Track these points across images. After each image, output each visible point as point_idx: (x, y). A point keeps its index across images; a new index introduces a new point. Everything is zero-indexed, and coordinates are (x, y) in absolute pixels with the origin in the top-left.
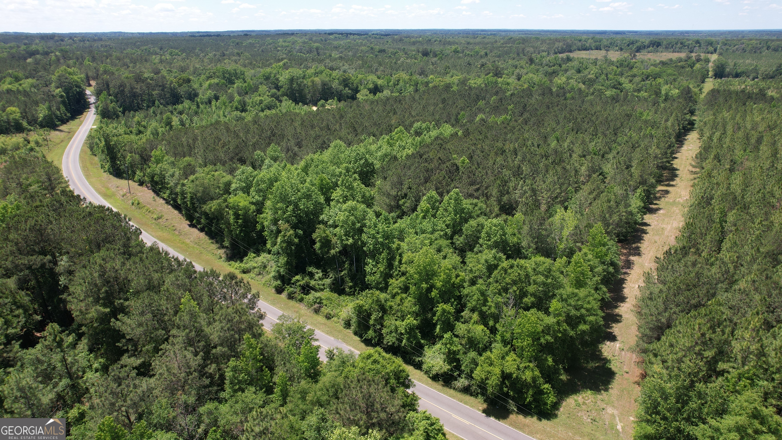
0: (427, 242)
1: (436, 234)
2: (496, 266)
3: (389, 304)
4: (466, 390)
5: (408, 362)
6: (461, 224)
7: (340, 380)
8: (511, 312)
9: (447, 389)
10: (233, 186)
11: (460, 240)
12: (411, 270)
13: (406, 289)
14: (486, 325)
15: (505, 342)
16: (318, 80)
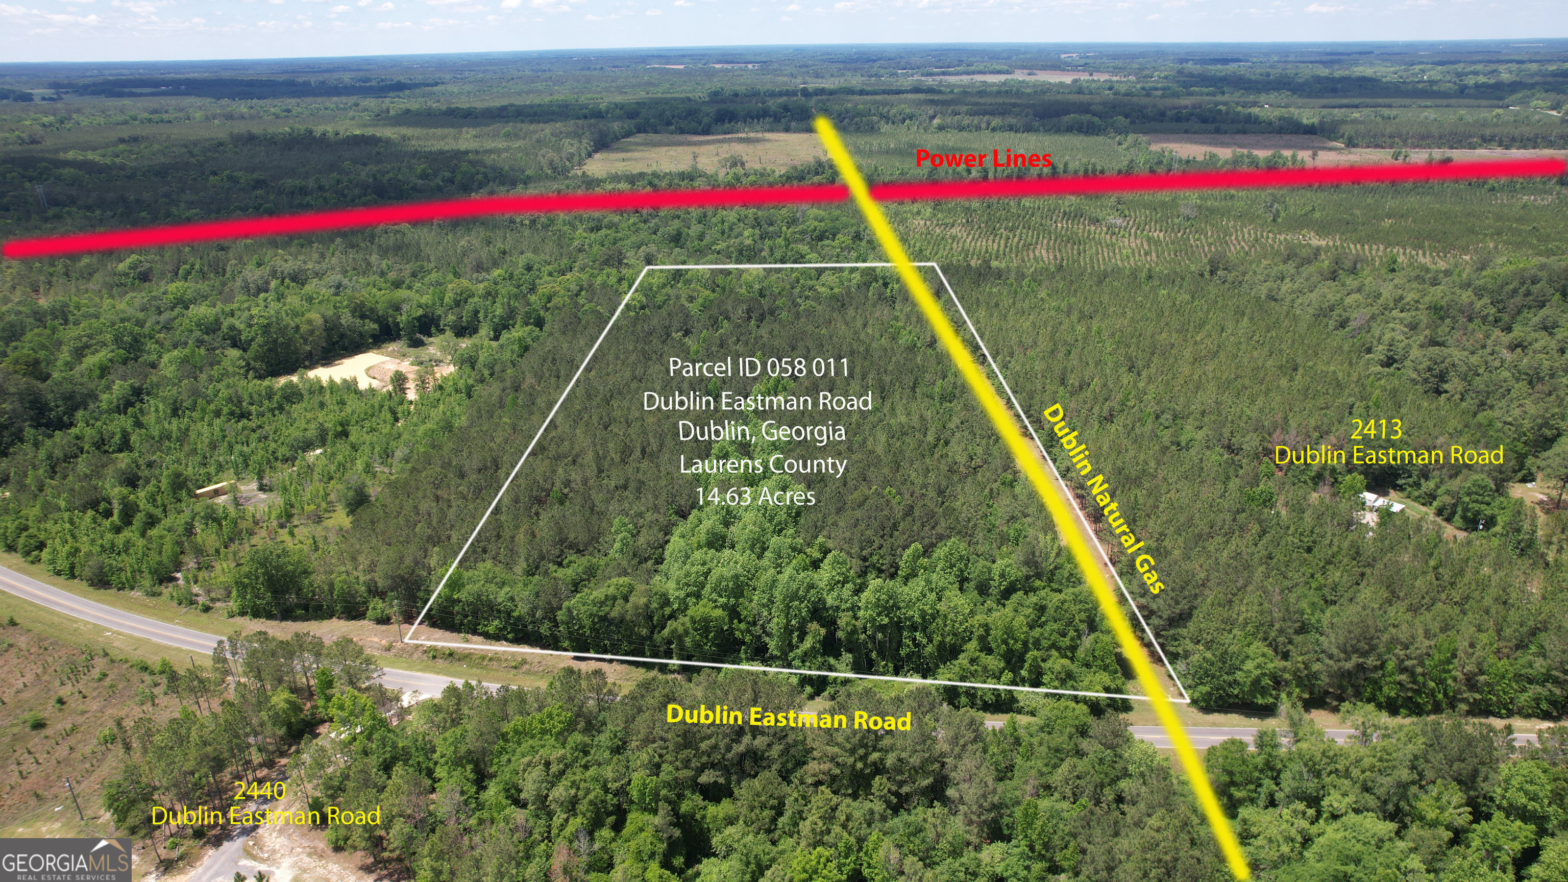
11: (970, 588)
16: (315, 317)
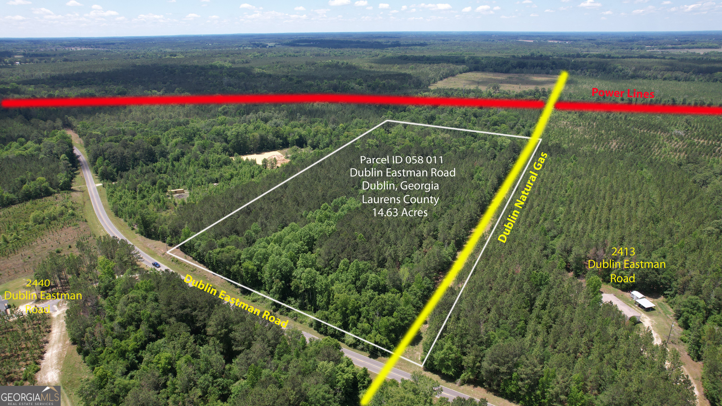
0: (344, 287)
1: (348, 282)
2: (373, 298)
3: (330, 316)
4: (362, 350)
5: (339, 340)
6: (359, 275)
7: (317, 348)
8: (378, 318)
9: (355, 350)
10: (243, 257)
11: (359, 283)
12: (338, 302)
13: (336, 310)
14: (369, 323)
15: (377, 330)
16: (257, 134)
